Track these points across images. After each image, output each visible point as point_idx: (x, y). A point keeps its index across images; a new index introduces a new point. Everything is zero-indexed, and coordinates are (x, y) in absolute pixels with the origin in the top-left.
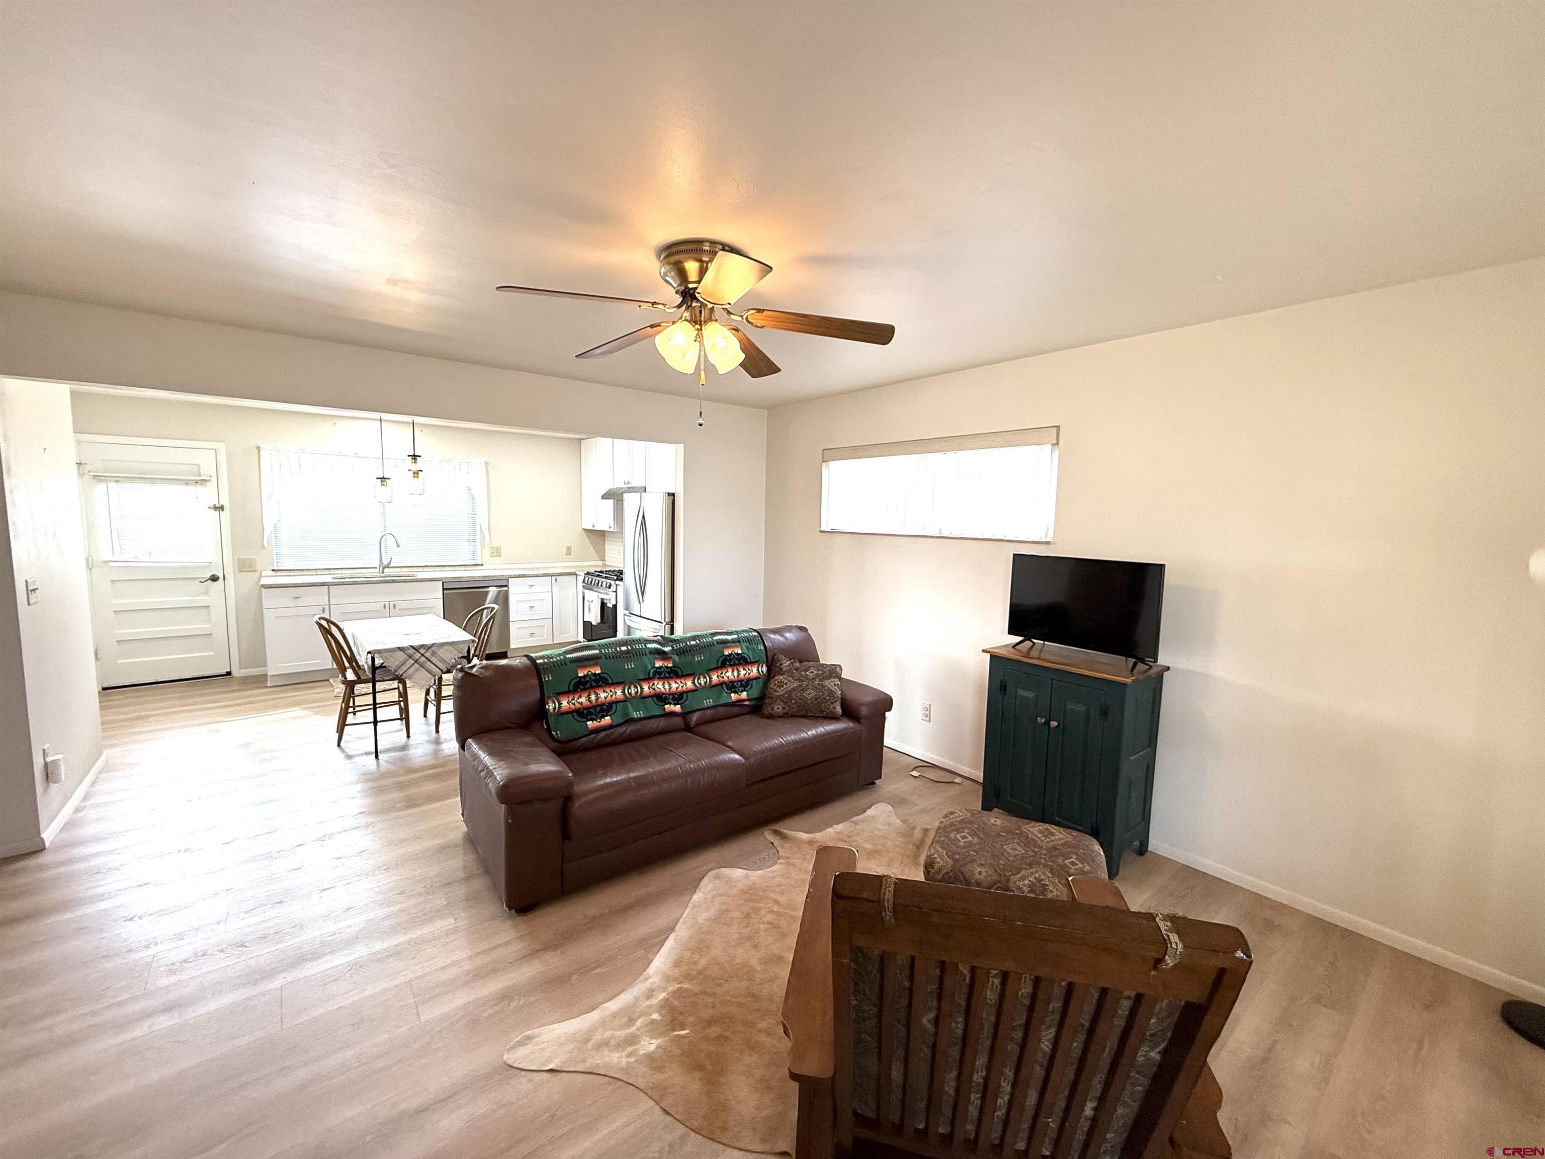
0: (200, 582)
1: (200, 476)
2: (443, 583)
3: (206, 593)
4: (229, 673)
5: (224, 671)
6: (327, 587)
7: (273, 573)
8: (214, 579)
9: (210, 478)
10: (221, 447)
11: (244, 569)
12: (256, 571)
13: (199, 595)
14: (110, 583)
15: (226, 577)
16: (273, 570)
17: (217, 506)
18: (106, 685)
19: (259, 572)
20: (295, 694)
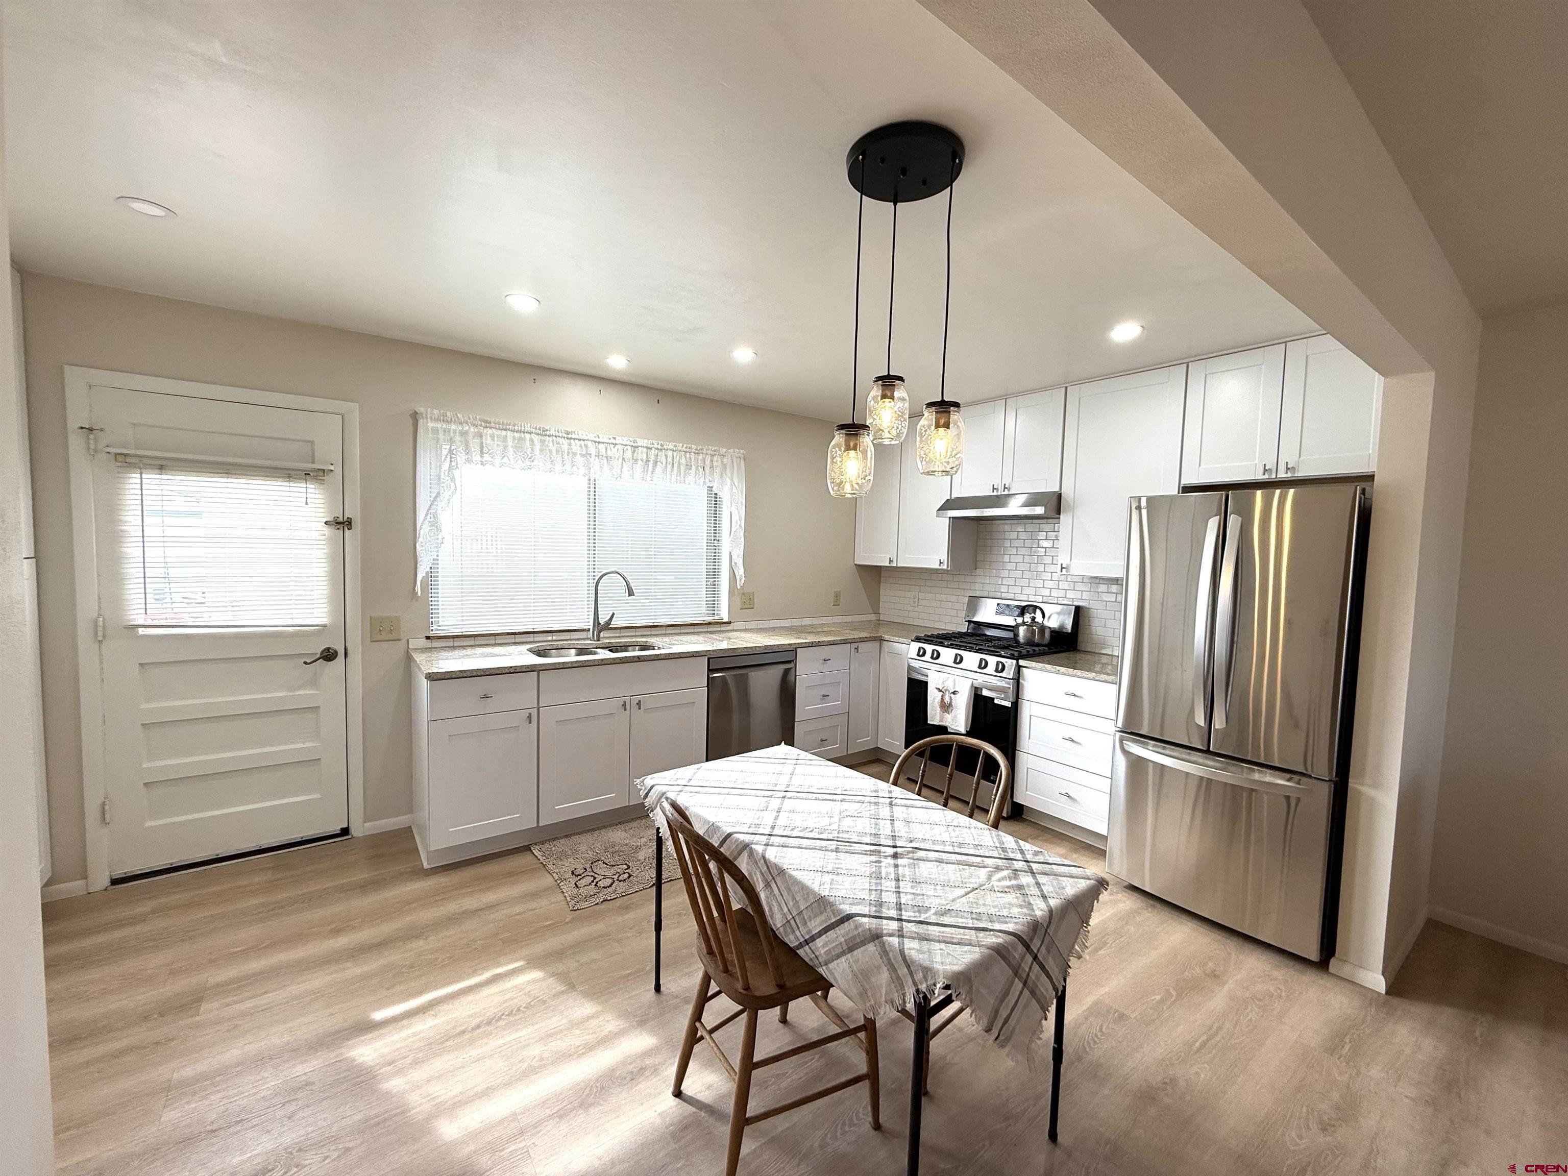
0: (305, 663)
1: (313, 462)
2: (709, 659)
3: (314, 682)
4: (345, 831)
5: (337, 829)
6: (536, 673)
7: (428, 644)
8: (329, 655)
9: (332, 468)
10: (354, 410)
11: (379, 637)
12: (399, 640)
13: (300, 688)
14: (137, 669)
15: (349, 652)
16: (428, 638)
17: (341, 520)
18: (119, 873)
19: (404, 642)
20: (489, 897)
